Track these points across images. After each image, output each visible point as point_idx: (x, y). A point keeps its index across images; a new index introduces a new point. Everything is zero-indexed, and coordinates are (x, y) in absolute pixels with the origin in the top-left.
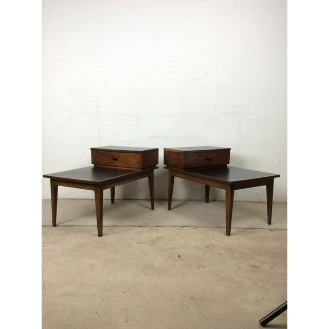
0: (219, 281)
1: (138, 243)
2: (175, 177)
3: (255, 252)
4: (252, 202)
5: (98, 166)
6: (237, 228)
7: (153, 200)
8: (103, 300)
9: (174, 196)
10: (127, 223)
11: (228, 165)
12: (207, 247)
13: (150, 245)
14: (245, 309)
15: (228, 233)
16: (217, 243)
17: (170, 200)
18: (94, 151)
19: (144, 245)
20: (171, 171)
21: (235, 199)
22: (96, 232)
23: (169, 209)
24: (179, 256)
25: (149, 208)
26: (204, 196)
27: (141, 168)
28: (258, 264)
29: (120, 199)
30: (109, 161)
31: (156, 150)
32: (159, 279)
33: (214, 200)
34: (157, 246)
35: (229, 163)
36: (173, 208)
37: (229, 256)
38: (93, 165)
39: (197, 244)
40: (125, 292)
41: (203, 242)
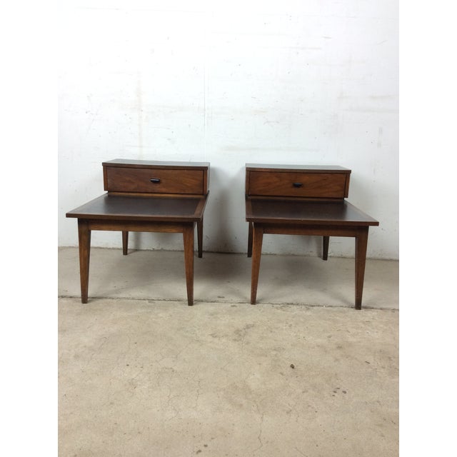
0: (381, 426)
1: (214, 336)
12: (339, 347)
13: (235, 340)
16: (355, 340)
18: (108, 168)
19: (224, 340)
24: (292, 367)
32: (262, 418)
34: (248, 343)
37: (383, 368)
38: (107, 192)
39: (319, 341)
40: (200, 451)
41: (330, 337)
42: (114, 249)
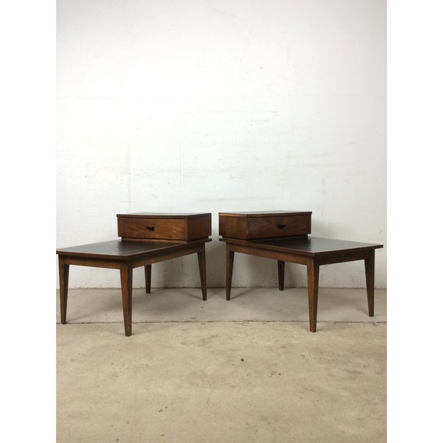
0: (302, 393)
1: (183, 344)
2: (235, 253)
3: (353, 353)
4: (344, 288)
5: (127, 239)
6: (325, 322)
7: (206, 288)
8: (128, 423)
9: (234, 282)
10: (167, 317)
11: (309, 235)
12: (283, 347)
13: (200, 346)
14: (343, 432)
15: (313, 328)
16: (296, 342)
17: (229, 287)
18: (121, 218)
19: (192, 346)
20: (230, 244)
21: (320, 284)
22: (123, 330)
23: (228, 298)
24: (242, 360)
25: (199, 298)
26: (277, 281)
27: (187, 238)
28: (359, 369)
29: (158, 288)
30: (142, 231)
31: (208, 216)
32: (212, 391)
33: (292, 287)
34: (210, 347)
35: (310, 233)
36: (233, 298)
37: (315, 359)
38: (120, 238)
39: (269, 344)
40: (161, 411)
41: (277, 341)
42: (107, 289)
